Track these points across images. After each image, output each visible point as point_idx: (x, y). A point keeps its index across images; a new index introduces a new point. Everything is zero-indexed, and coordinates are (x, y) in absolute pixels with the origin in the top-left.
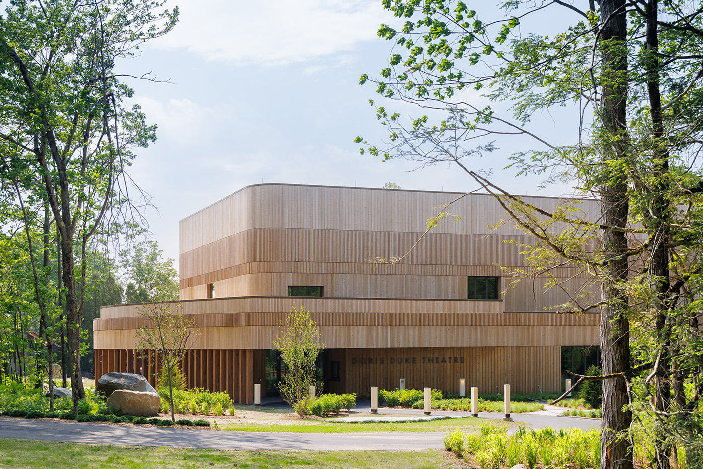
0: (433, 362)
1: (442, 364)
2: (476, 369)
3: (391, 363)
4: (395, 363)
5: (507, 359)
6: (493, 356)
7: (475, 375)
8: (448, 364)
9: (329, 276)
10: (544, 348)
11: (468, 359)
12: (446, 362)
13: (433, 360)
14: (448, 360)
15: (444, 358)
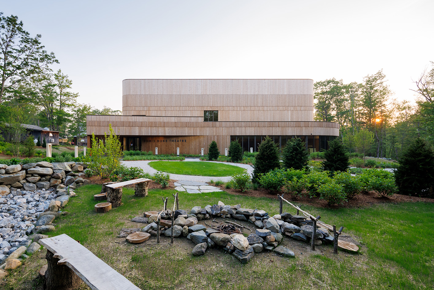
0: (174, 142)
1: (177, 143)
2: (192, 145)
3: (158, 142)
4: (159, 142)
5: (205, 141)
6: (199, 139)
7: (191, 147)
8: (180, 142)
9: (148, 112)
10: (222, 136)
11: (188, 140)
12: (179, 141)
13: (174, 141)
14: (180, 141)
15: (178, 140)
